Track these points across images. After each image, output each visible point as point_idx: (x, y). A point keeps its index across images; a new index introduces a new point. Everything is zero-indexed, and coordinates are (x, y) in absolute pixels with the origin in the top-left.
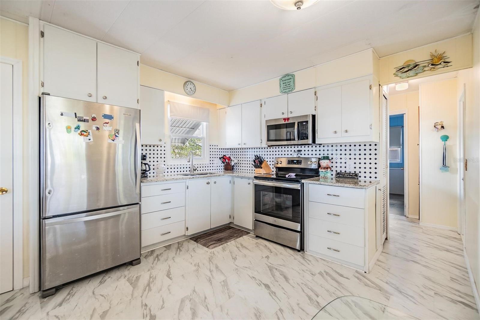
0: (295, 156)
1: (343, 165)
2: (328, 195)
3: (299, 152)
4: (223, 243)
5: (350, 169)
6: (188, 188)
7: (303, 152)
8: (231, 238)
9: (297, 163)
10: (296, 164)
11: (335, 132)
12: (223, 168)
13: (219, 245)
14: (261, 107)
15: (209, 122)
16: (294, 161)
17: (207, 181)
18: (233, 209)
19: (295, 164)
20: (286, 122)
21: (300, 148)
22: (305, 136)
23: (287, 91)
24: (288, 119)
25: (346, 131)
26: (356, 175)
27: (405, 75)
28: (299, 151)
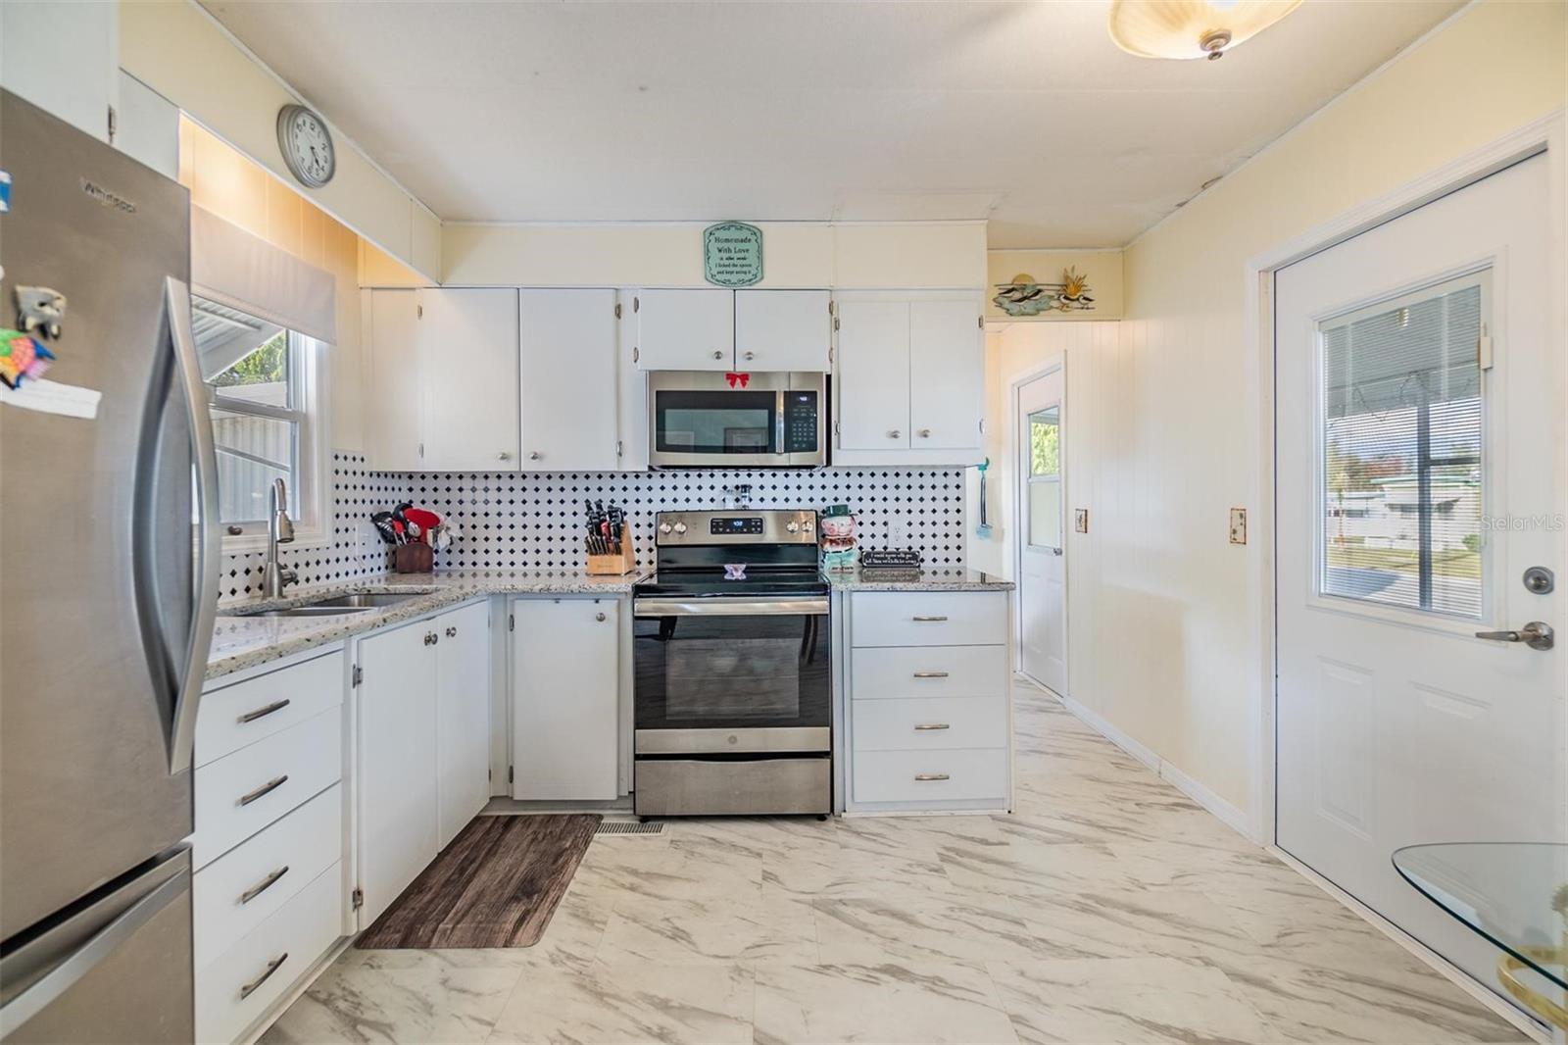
0: (731, 505)
1: (880, 530)
2: (915, 619)
3: (745, 491)
4: (552, 894)
5: (898, 542)
6: (357, 681)
7: (755, 493)
8: (566, 862)
9: (745, 530)
10: (742, 532)
11: (895, 436)
12: (382, 562)
13: (551, 912)
14: (618, 316)
15: (332, 342)
16: (735, 523)
17: (424, 628)
18: (505, 737)
19: (739, 530)
20: (738, 387)
21: (743, 479)
22: (805, 439)
23: (734, 278)
24: (744, 377)
25: (925, 435)
26: (915, 557)
27: (1015, 307)
28: (746, 488)
